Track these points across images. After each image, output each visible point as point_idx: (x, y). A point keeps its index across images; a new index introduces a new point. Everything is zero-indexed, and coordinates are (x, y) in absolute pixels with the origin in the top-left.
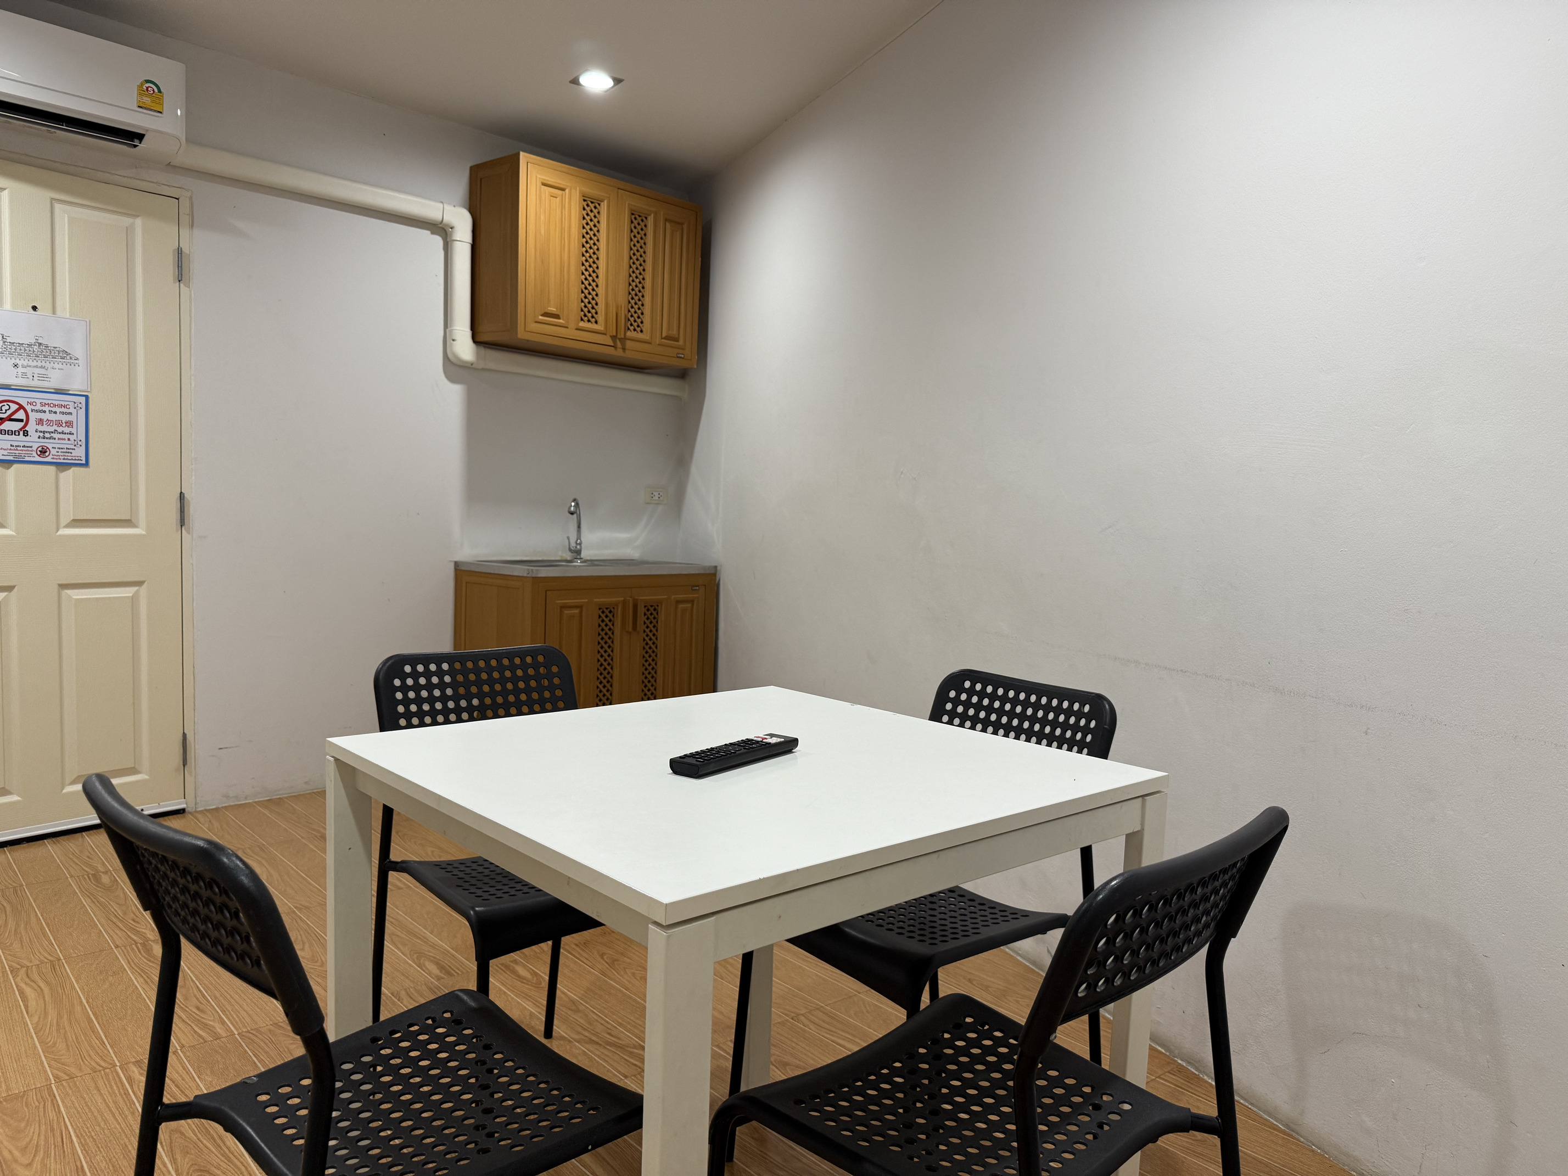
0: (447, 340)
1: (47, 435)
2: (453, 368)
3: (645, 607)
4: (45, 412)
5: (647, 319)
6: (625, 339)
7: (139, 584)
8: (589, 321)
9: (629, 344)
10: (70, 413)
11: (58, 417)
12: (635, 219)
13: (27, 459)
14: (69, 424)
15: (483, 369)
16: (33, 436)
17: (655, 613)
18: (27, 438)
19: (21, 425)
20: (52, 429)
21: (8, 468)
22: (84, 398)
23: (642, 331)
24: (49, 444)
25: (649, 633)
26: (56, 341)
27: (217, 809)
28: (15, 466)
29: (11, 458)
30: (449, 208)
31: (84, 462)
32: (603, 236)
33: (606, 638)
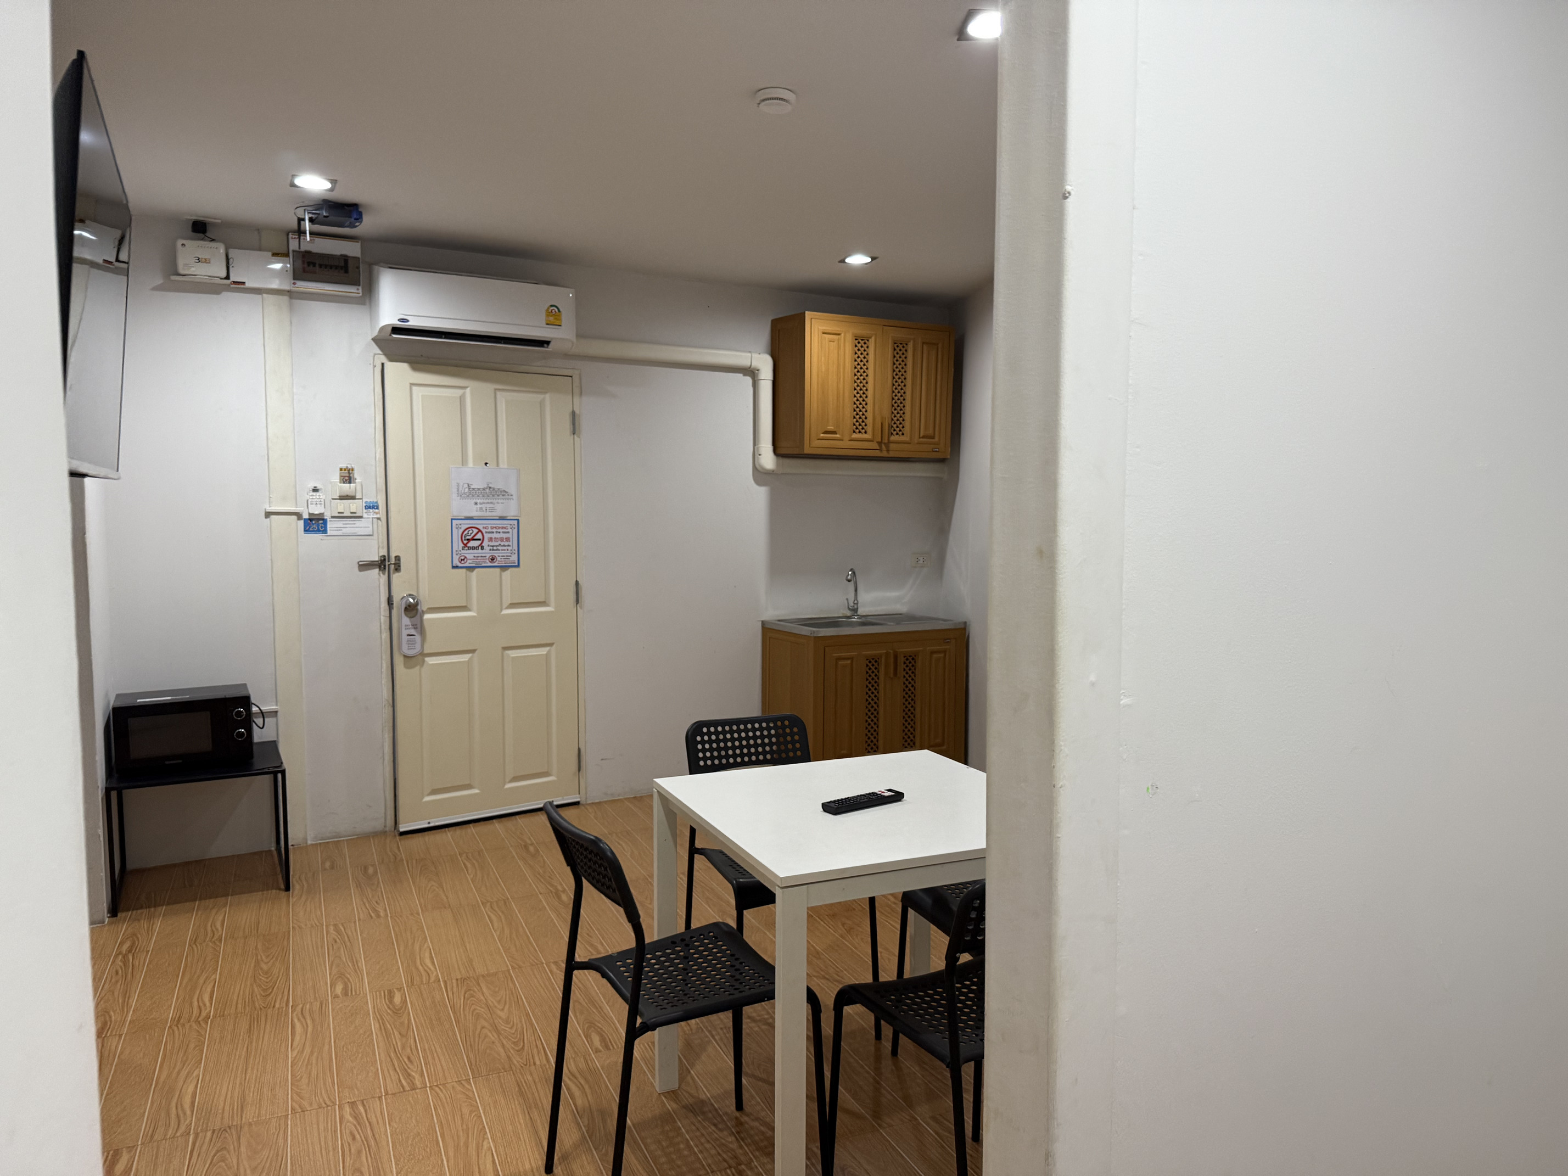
0: (755, 454)
1: (495, 548)
2: (760, 475)
3: (905, 657)
4: (493, 532)
5: (907, 424)
6: (889, 442)
7: (551, 645)
8: (860, 432)
9: (892, 446)
10: (508, 532)
11: (501, 535)
12: (898, 346)
13: (483, 565)
14: (508, 539)
15: (782, 474)
16: (487, 548)
17: (913, 662)
18: (483, 551)
19: (479, 542)
20: (497, 544)
21: (473, 571)
22: (516, 521)
23: (903, 434)
24: (496, 554)
25: (908, 678)
26: (499, 485)
27: (600, 803)
28: (477, 570)
29: (474, 565)
30: (755, 356)
31: (516, 564)
32: (871, 365)
33: (873, 682)
